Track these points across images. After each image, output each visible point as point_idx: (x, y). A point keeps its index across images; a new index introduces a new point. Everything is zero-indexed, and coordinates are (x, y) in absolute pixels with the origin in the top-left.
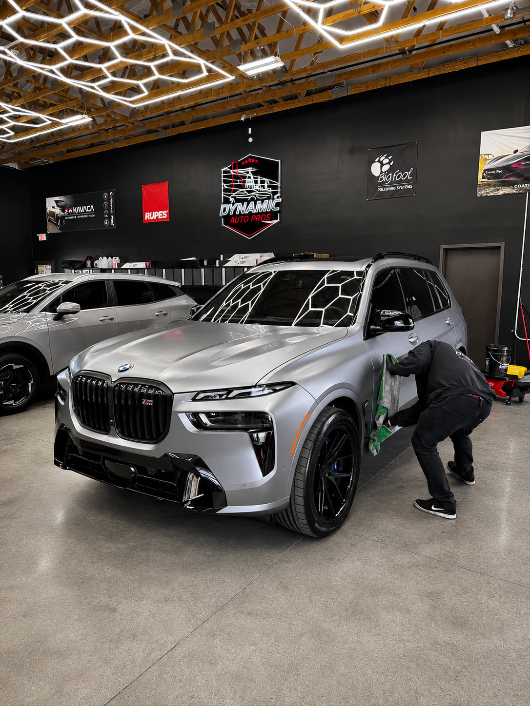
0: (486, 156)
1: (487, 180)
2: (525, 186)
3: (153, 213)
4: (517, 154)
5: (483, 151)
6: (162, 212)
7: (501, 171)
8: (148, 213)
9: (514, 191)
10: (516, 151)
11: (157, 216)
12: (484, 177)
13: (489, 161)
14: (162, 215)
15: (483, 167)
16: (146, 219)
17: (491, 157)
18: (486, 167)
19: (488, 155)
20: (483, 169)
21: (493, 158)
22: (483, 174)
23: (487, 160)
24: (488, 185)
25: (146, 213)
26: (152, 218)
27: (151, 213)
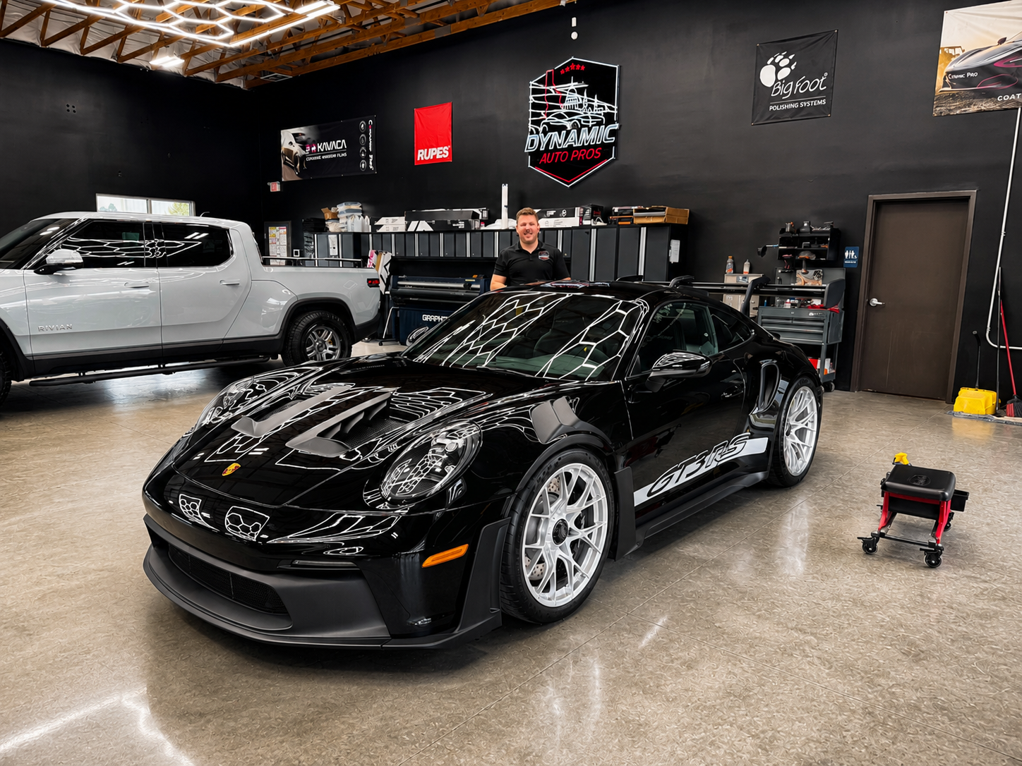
0: (951, 51)
1: (950, 89)
2: (1016, 97)
3: (430, 150)
4: (1004, 45)
5: (945, 41)
6: (441, 148)
7: (975, 75)
8: (422, 151)
9: (997, 107)
10: (1003, 41)
11: (435, 154)
12: (945, 85)
13: (955, 59)
14: (441, 152)
15: (944, 68)
16: (419, 159)
17: (958, 51)
18: (950, 68)
19: (954, 48)
20: (945, 71)
21: (961, 54)
22: (945, 79)
23: (951, 56)
24: (953, 97)
25: (420, 151)
26: (427, 158)
27: (426, 150)
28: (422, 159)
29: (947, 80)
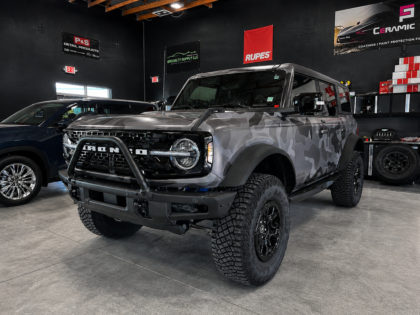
0: (339, 28)
1: (340, 44)
2: (366, 46)
3: (255, 54)
4: (359, 24)
5: (337, 24)
6: (264, 53)
7: (349, 37)
8: (249, 55)
9: (358, 50)
10: (358, 23)
11: (258, 57)
12: (338, 42)
13: (340, 31)
14: (264, 55)
15: (336, 35)
16: (246, 60)
17: (342, 28)
18: (338, 35)
19: (340, 27)
20: (337, 36)
21: (343, 29)
22: (337, 39)
23: (339, 30)
24: (341, 47)
25: (247, 56)
26: (252, 59)
27: (252, 55)
28: (249, 60)
29: (339, 40)
